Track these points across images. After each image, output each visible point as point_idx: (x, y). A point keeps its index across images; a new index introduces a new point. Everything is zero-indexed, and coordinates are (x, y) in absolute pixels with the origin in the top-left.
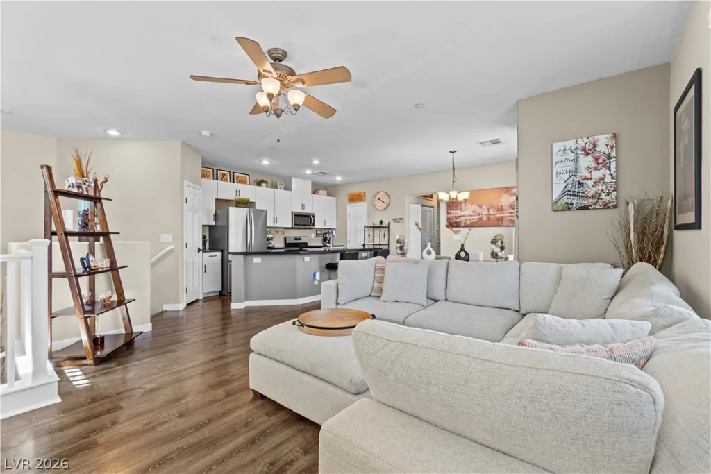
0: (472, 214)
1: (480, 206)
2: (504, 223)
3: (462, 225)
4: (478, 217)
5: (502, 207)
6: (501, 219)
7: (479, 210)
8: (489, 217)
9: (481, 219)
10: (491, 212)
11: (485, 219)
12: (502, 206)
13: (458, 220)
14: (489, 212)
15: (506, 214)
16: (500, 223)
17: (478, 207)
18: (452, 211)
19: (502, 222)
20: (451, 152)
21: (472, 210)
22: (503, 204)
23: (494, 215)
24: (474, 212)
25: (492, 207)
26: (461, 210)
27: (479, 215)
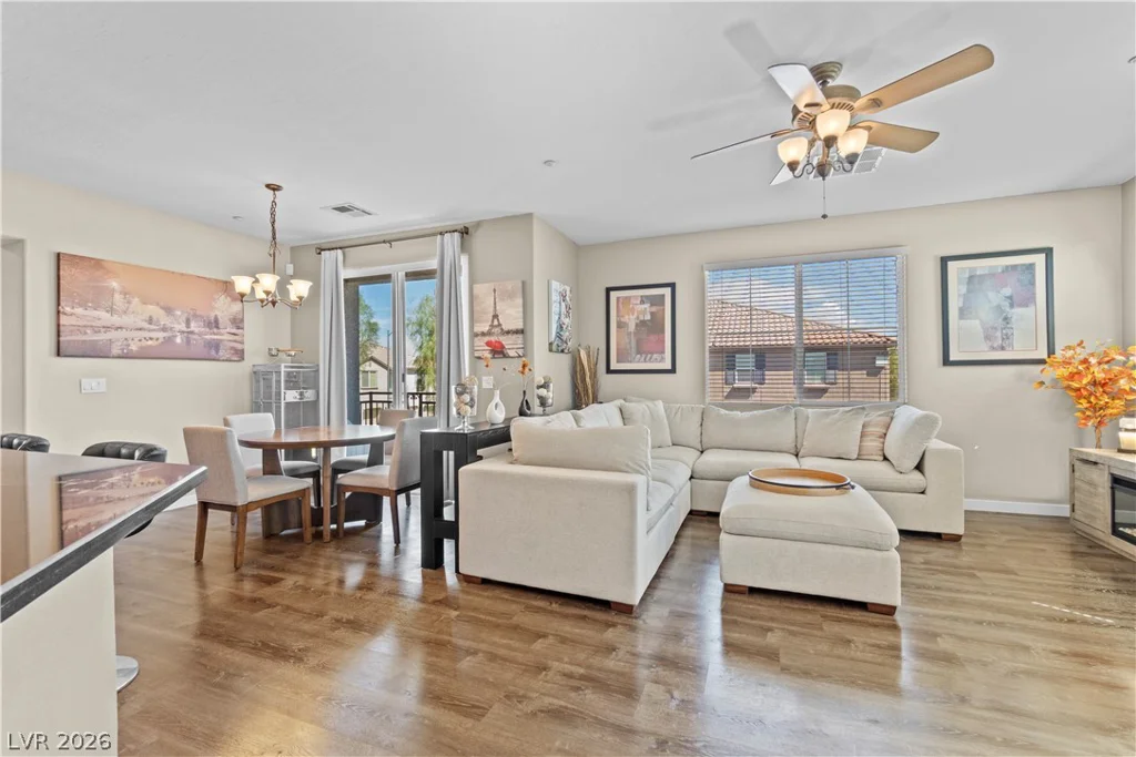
0: (146, 325)
1: (168, 310)
2: (221, 353)
3: (116, 351)
4: (161, 335)
5: (216, 321)
6: (216, 346)
7: (165, 320)
8: (188, 341)
9: (169, 340)
10: (194, 326)
11: (178, 340)
12: (216, 316)
13: (103, 337)
14: (188, 325)
15: (224, 336)
16: (213, 353)
17: (162, 312)
18: (79, 311)
19: (217, 352)
20: (268, 186)
21: (146, 316)
22: (219, 314)
23: (200, 334)
24: (150, 321)
25: (195, 316)
26: (111, 310)
27: (164, 329)
